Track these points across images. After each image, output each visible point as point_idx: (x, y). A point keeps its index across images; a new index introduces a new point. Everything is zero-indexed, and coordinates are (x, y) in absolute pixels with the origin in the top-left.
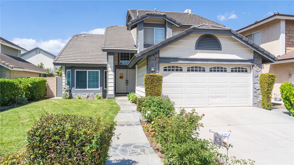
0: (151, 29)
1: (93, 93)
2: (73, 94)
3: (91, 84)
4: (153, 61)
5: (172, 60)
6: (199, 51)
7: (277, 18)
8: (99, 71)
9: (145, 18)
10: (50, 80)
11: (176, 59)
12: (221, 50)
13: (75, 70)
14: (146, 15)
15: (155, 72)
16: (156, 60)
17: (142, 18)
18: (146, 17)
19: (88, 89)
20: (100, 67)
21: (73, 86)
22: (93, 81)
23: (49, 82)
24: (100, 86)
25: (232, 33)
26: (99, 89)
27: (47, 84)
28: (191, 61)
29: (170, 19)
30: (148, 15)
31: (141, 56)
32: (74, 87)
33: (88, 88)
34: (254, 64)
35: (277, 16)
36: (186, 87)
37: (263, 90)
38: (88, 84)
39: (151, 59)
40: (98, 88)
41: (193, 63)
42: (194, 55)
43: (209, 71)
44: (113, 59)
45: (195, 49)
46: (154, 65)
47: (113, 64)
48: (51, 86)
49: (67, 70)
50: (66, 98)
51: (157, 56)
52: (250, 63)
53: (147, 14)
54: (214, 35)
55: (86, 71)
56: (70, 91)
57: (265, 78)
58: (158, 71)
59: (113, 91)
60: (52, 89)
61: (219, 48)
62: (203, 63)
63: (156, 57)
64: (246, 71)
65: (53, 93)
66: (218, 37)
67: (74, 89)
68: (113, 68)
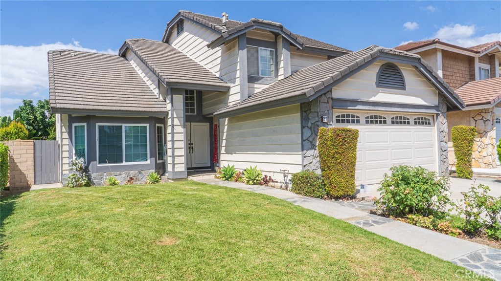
0: (254, 48)
1: (137, 171)
2: (93, 175)
3: (133, 152)
4: (325, 105)
5: (349, 103)
6: (380, 89)
7: (437, 47)
8: (147, 125)
9: (251, 29)
10: (18, 148)
11: (355, 102)
12: (405, 90)
13: (97, 124)
14: (253, 24)
15: (327, 124)
16: (328, 102)
17: (246, 28)
18: (252, 26)
19: (124, 163)
20: (149, 117)
21: (91, 158)
22: (136, 146)
23: (16, 152)
24: (151, 157)
25: (422, 64)
26: (148, 162)
27: (11, 157)
28: (373, 106)
29: (289, 34)
30: (255, 24)
31: (314, 95)
32: (96, 160)
33: (126, 161)
34: (439, 112)
35: (437, 44)
36: (366, 150)
37: (459, 151)
38: (126, 152)
39: (321, 101)
40: (147, 160)
41: (376, 109)
42: (376, 97)
43: (391, 123)
44: (182, 101)
45: (375, 86)
46: (326, 112)
47: (182, 111)
48: (19, 160)
49: (74, 125)
50: (81, 186)
51: (328, 95)
52: (434, 111)
53: (254, 22)
54: (397, 64)
55: (121, 127)
56: (85, 170)
57: (464, 133)
58: (331, 123)
59: (183, 165)
60: (22, 167)
61: (403, 87)
62: (387, 110)
63: (328, 97)
64: (429, 123)
65: (25, 177)
66: (402, 68)
67: (96, 164)
68: (182, 119)
